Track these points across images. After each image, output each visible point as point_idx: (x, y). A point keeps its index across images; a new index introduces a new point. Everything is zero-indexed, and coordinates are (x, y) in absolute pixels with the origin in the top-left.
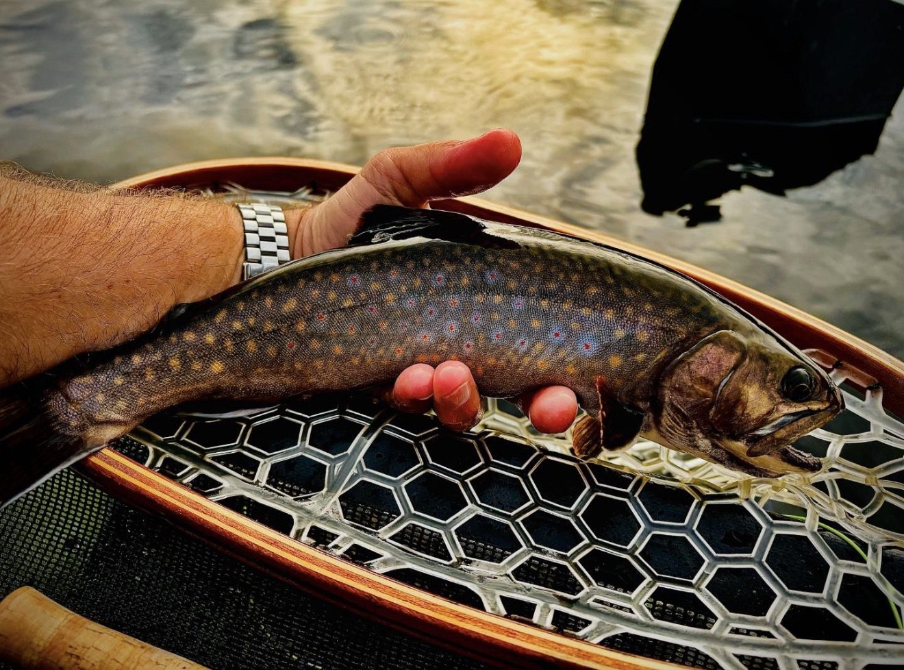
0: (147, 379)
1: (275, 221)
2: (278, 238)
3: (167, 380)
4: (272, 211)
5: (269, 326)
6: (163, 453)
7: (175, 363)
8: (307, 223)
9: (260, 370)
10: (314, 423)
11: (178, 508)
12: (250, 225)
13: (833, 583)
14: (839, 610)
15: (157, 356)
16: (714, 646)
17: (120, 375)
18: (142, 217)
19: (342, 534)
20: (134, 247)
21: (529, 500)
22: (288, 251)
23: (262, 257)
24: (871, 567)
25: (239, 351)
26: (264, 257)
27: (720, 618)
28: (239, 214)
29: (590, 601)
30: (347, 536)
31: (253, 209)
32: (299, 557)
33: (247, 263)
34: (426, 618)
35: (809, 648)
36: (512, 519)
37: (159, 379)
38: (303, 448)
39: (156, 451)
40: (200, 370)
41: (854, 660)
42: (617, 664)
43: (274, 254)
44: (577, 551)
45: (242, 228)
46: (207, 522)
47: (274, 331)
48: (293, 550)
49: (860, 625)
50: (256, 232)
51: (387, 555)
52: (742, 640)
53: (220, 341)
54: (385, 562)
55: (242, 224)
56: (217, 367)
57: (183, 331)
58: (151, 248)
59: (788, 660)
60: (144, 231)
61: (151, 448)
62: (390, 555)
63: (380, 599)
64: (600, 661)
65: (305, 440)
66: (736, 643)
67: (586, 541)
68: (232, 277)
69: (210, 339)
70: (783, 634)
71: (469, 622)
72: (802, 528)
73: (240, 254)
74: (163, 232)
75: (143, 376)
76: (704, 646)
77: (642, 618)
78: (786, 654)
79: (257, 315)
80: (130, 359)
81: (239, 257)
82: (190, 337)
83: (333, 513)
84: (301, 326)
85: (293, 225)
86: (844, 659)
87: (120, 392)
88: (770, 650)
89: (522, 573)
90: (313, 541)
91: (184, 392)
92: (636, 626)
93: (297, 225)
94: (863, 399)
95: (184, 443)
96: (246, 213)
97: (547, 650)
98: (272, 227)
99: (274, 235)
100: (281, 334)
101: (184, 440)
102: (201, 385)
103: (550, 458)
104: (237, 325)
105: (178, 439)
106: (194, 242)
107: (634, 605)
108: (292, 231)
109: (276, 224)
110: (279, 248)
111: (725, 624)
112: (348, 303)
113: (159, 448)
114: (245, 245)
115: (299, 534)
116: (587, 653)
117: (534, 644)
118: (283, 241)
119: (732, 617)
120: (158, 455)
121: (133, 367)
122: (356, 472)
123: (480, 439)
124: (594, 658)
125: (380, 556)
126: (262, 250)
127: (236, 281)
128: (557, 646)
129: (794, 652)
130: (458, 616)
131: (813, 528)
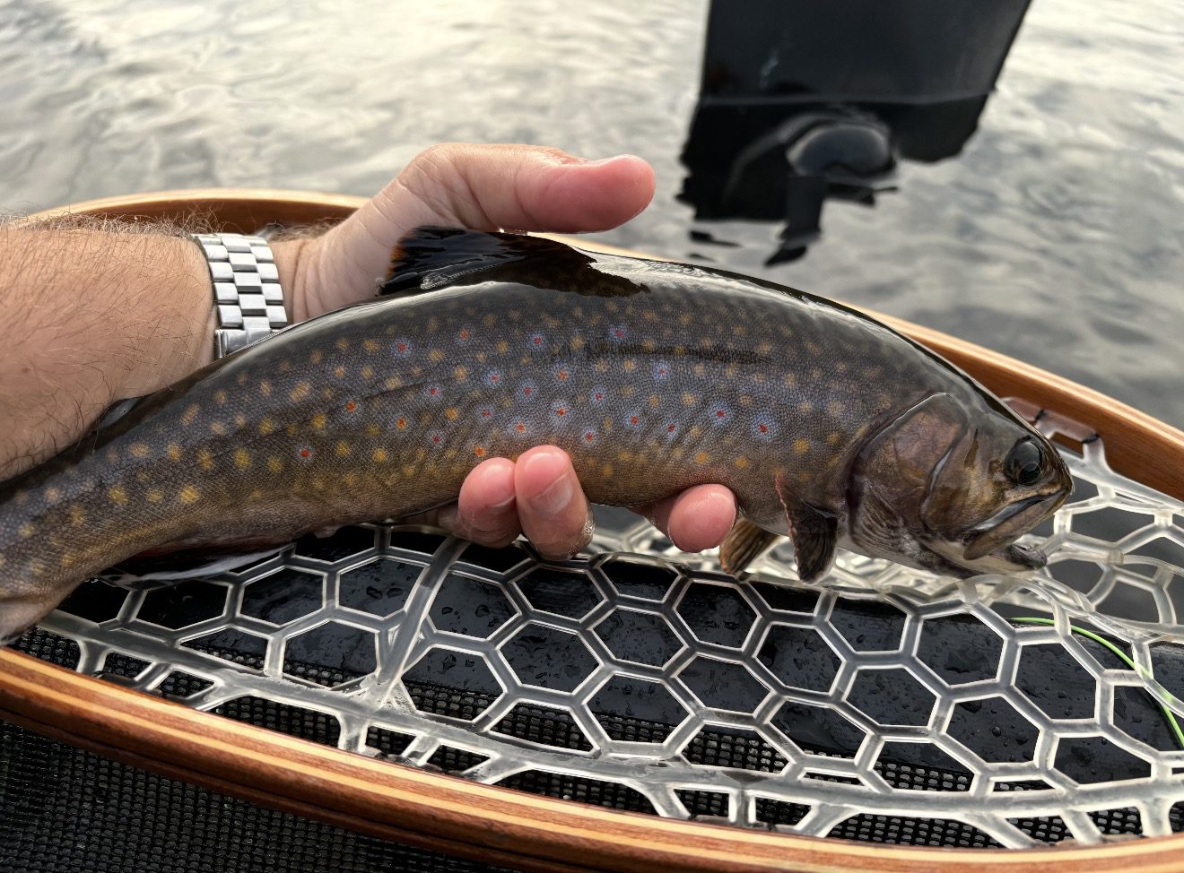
0: (73, 525)
1: (259, 261)
2: (266, 287)
3: (107, 523)
4: (253, 245)
5: (267, 427)
6: (103, 648)
7: (118, 494)
8: (311, 262)
9: (257, 494)
10: (342, 571)
11: (149, 731)
12: (221, 270)
13: (1105, 702)
14: (1119, 737)
15: (88, 486)
16: (978, 812)
17: (27, 521)
18: (40, 264)
19: (420, 734)
20: (31, 315)
21: (682, 645)
22: (282, 308)
23: (244, 318)
24: (1141, 673)
25: (224, 467)
26: (247, 320)
27: (977, 773)
28: (200, 253)
29: (801, 777)
30: (427, 736)
31: (222, 244)
32: (367, 779)
33: (222, 331)
34: (582, 842)
35: (1098, 795)
36: (666, 675)
37: (94, 521)
38: (331, 612)
39: (89, 645)
40: (161, 502)
41: (1157, 800)
42: (870, 864)
43: (262, 313)
44: (764, 708)
45: (208, 275)
46: (204, 748)
47: (275, 433)
48: (355, 770)
49: (1150, 753)
50: (232, 281)
51: (495, 756)
52: (1011, 798)
53: (190, 454)
54: (494, 768)
55: (207, 268)
56: (189, 495)
57: (128, 443)
58: (61, 314)
59: (1076, 815)
60: (45, 288)
61: (81, 642)
62: (498, 756)
63: (506, 825)
64: (845, 862)
65: (333, 598)
66: (1004, 804)
67: (773, 692)
68: (198, 353)
69: (173, 451)
70: (1060, 782)
71: (647, 837)
72: (1053, 633)
73: (209, 316)
74: (79, 288)
75: (65, 518)
76: (966, 815)
77: (875, 790)
78: (1071, 807)
79: (249, 410)
80: (41, 494)
81: (207, 320)
82: (140, 451)
83: (399, 703)
84: (320, 423)
85: (288, 266)
86: (1144, 802)
87: (30, 549)
88: (1050, 805)
89: (696, 753)
90: (377, 751)
91: (139, 539)
92: (870, 802)
93: (293, 266)
94: (1081, 454)
95: (135, 626)
96: (213, 251)
97: (769, 860)
98: (255, 271)
99: (259, 283)
100: (289, 437)
101: (134, 622)
102: (165, 525)
103: (696, 581)
104: (218, 428)
105: (125, 623)
106: (134, 300)
107: (860, 773)
108: (287, 277)
109: (260, 267)
110: (269, 303)
111: (986, 779)
112: (393, 383)
113: (94, 641)
114: (216, 301)
115: (353, 744)
116: (826, 854)
117: (748, 854)
118: (274, 291)
119: (991, 769)
120: (94, 653)
121: (48, 506)
122: (422, 637)
123: (595, 567)
124: (837, 861)
125: (484, 758)
126: (243, 307)
127: (205, 360)
128: (782, 851)
129: (1080, 803)
130: (628, 830)
131: (1066, 631)
